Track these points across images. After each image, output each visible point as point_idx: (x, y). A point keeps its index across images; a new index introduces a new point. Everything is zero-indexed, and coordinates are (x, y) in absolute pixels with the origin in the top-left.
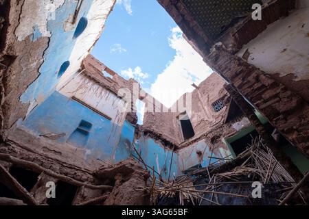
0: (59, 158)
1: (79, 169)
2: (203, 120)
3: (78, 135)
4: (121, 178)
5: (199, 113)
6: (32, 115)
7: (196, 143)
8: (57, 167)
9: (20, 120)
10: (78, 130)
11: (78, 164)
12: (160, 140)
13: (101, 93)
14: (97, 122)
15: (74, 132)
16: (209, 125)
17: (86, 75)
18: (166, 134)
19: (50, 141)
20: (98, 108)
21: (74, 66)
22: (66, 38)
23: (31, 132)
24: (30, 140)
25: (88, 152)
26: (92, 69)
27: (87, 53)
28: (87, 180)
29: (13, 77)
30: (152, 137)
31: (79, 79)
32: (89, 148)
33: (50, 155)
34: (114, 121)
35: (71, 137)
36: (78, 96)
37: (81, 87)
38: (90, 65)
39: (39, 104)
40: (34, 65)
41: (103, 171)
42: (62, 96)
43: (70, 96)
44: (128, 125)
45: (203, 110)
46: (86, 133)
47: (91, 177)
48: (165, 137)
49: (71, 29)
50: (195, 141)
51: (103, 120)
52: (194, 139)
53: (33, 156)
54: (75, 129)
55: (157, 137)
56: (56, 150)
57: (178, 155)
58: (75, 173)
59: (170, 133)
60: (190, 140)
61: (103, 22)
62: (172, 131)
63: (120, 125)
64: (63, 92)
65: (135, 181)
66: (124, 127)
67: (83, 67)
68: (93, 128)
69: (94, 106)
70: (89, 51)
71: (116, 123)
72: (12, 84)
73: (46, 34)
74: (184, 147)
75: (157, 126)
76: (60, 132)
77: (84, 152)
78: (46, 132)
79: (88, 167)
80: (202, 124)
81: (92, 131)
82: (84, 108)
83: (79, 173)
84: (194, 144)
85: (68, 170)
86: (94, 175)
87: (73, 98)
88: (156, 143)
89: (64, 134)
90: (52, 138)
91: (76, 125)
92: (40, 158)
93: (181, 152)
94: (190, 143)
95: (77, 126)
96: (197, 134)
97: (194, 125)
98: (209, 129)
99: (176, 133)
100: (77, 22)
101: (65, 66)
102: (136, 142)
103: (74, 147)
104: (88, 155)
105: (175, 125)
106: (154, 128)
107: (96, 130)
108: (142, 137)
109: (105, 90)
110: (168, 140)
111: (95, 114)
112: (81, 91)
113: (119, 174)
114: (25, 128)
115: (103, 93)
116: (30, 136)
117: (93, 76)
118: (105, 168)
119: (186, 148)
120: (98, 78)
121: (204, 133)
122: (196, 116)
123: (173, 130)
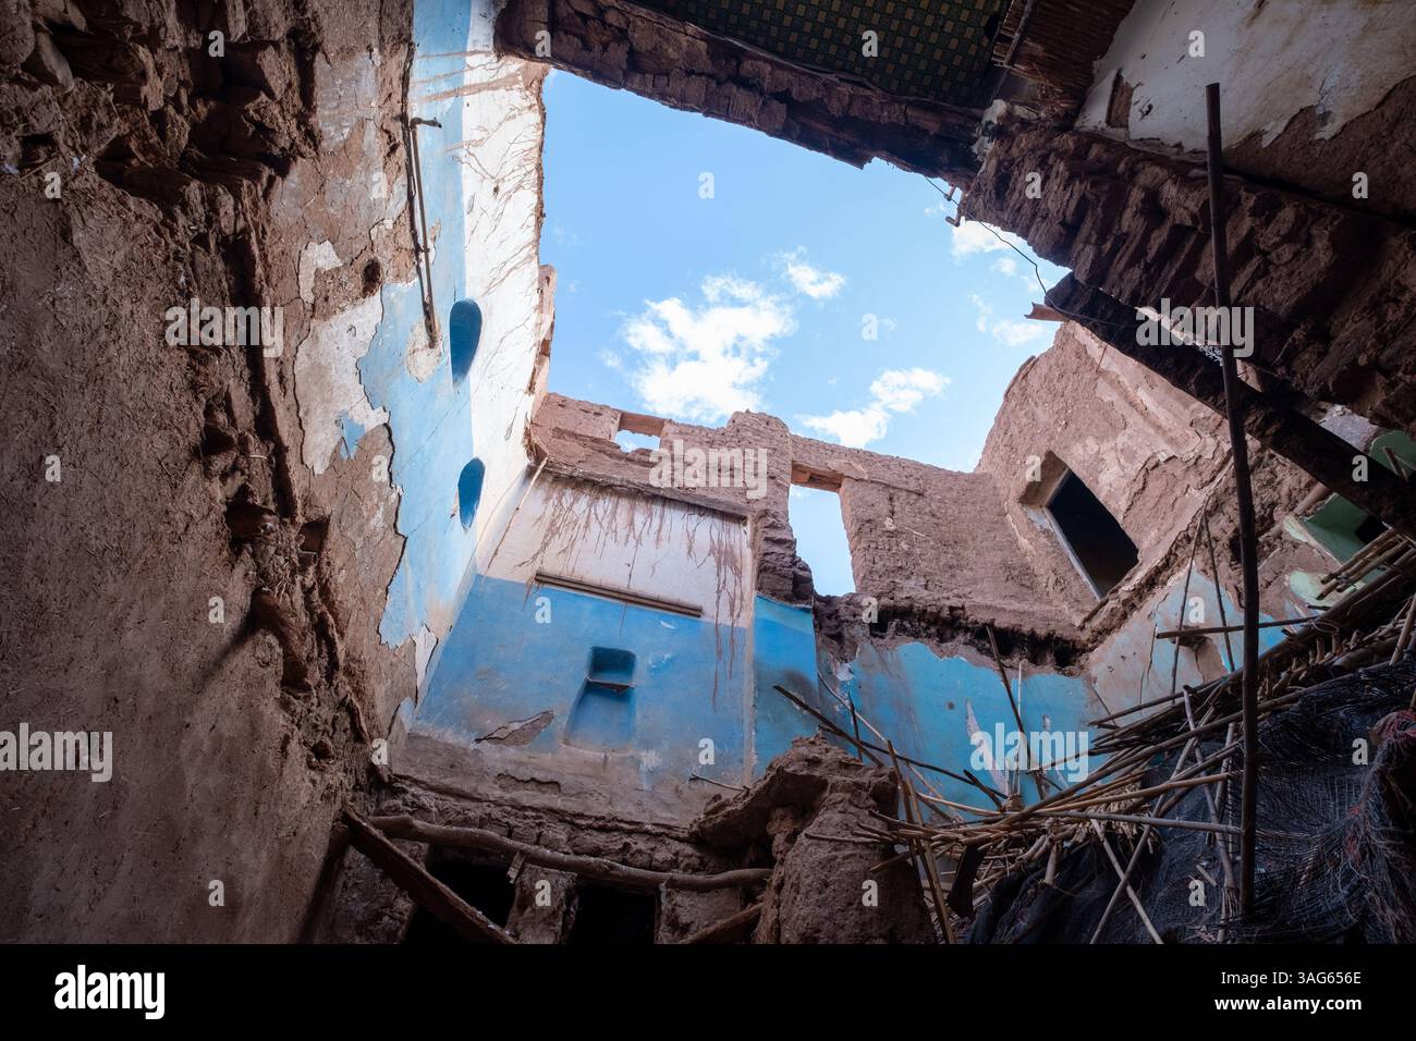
0: (558, 802)
1: (636, 829)
2: (1151, 468)
3: (598, 706)
4: (787, 826)
5: (1121, 440)
6: (436, 681)
7: (1159, 592)
8: (560, 833)
9: (406, 704)
10: (590, 688)
11: (625, 810)
12: (961, 638)
13: (631, 523)
14: (648, 641)
15: (581, 702)
16: (1193, 480)
17: (557, 479)
18: (988, 600)
19: (511, 752)
20: (643, 585)
21: (505, 466)
22: (433, 394)
23: (450, 737)
24: (455, 761)
25: (650, 759)
26: (574, 447)
27: (527, 405)
28: (674, 864)
29: (341, 578)
30: (916, 635)
31: (538, 503)
33: (527, 797)
34: (717, 613)
35: (574, 722)
36: (553, 566)
37: (553, 531)
38: (560, 433)
39: (444, 635)
40: (378, 521)
41: (719, 818)
42: (502, 587)
43: (525, 575)
44: (776, 612)
45: (1134, 418)
46: (621, 694)
47: (688, 850)
48: (983, 617)
49: (433, 362)
50: (1151, 582)
51: (668, 624)
52: (1139, 575)
53: (475, 812)
54: (576, 688)
55: (945, 626)
56: (539, 776)
57: (1091, 681)
58: (626, 846)
59: (1013, 587)
60: (1126, 588)
61: (532, 271)
62: (1020, 576)
63: (745, 621)
64: (502, 571)
65: (837, 818)
66: (763, 626)
67: (535, 452)
68: (643, 663)
69: (617, 580)
70: (531, 388)
71: (725, 619)
72: (345, 597)
73: (372, 419)
74: (1103, 633)
76: (532, 711)
77: (638, 762)
78: (490, 724)
79: (664, 816)
80: (1155, 487)
81: (639, 680)
82: (589, 604)
83: (641, 844)
84: (1152, 603)
85: (600, 839)
86: (698, 839)
87: (541, 578)
88: (942, 654)
89: (547, 717)
90: (516, 739)
91: (576, 671)
92: (496, 813)
93: (1099, 661)
94: (1130, 606)
95: (585, 675)
96: (1151, 553)
97: (1117, 506)
98: (1198, 498)
99: (1045, 579)
100: (445, 333)
101: (471, 481)
102: (843, 675)
103: (593, 754)
104: (652, 773)
105: (1024, 542)
106: (912, 590)
107: (656, 670)
108: (867, 649)
109: (641, 506)
110: (1002, 622)
111: (633, 610)
112: (557, 544)
113: (779, 812)
114: (428, 729)
115: (639, 518)
116: (450, 749)
117: (581, 470)
118: (723, 806)
119: (1118, 639)
120: (604, 469)
121: (1184, 523)
122: (1110, 457)
123: (1026, 570)
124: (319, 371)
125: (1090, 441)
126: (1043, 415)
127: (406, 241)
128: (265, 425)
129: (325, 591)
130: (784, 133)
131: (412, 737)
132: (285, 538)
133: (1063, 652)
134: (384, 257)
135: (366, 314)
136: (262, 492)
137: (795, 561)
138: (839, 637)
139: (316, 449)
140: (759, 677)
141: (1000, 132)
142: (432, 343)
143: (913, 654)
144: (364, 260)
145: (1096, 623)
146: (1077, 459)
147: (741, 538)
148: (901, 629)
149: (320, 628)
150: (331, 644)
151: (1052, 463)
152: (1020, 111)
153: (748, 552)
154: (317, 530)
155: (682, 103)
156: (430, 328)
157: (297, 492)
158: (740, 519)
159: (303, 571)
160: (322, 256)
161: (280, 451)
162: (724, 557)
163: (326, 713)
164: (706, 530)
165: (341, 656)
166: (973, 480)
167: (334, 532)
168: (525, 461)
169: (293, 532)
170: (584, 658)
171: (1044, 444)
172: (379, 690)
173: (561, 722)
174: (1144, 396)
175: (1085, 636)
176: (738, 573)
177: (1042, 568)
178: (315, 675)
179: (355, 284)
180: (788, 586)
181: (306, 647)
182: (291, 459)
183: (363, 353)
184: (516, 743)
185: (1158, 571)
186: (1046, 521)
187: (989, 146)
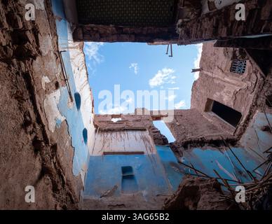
2: (236, 93)
3: (127, 182)
5: (225, 90)
6: (87, 184)
9: (82, 191)
10: (124, 178)
12: (206, 145)
14: (134, 162)
15: (123, 181)
16: (248, 92)
17: (102, 131)
18: (208, 134)
19: (110, 199)
20: (128, 149)
21: (91, 129)
22: (74, 112)
25: (145, 193)
26: (104, 124)
27: (92, 115)
29: (62, 159)
31: (99, 137)
32: (143, 189)
34: (147, 152)
35: (123, 187)
36: (106, 150)
37: (104, 142)
38: (100, 122)
39: (87, 172)
40: (67, 144)
41: (169, 205)
43: (101, 154)
44: (161, 148)
45: (226, 84)
46: (131, 177)
48: (210, 138)
49: (73, 105)
50: (248, 119)
51: (137, 157)
52: (244, 119)
54: (121, 178)
55: (201, 143)
56: (119, 203)
57: (243, 147)
59: (212, 131)
60: (242, 122)
61: (88, 86)
62: (213, 128)
63: (154, 153)
64: (95, 154)
66: (160, 152)
67: (96, 126)
68: (134, 168)
69: (122, 149)
70: (92, 112)
71: (150, 153)
72: (63, 164)
73: (62, 119)
74: (240, 135)
75: (192, 133)
76: (112, 186)
77: (142, 194)
78: (103, 192)
80: (239, 97)
81: (135, 172)
82: (117, 157)
84: (251, 124)
87: (105, 153)
88: (204, 150)
89: (116, 187)
91: (119, 174)
93: (243, 142)
94: (245, 127)
95: (122, 175)
96: (245, 112)
97: (231, 105)
98: (252, 96)
99: (219, 127)
100: (74, 99)
101: (85, 132)
103: (131, 195)
104: (146, 196)
105: (209, 120)
106: (189, 137)
108: (185, 152)
109: (122, 132)
110: (214, 139)
111: (128, 156)
112: (106, 145)
114: (88, 197)
115: (122, 135)
116: (95, 201)
117: (107, 128)
118: (169, 201)
119: (246, 135)
120: (111, 127)
121: (251, 103)
122: (224, 95)
123: (214, 126)
124: (49, 107)
125: (217, 93)
126: (203, 91)
127: (62, 78)
128: (39, 120)
129: (59, 163)
130: (135, 41)
131: (84, 200)
132: (47, 150)
133: (232, 142)
134: (59, 81)
135: (57, 93)
136: (40, 137)
137: (162, 135)
138: (177, 152)
139: (51, 126)
140: (164, 165)
141: (182, 26)
142: (72, 101)
143: (197, 151)
144: (55, 81)
145: (237, 133)
146: (215, 97)
147: (147, 134)
148: (191, 146)
149: (59, 173)
150: (62, 177)
151: (209, 100)
152: (185, 20)
153: (149, 137)
154: (54, 147)
155: (113, 41)
156: (71, 97)
157: (49, 137)
158: (145, 130)
159: (53, 158)
160: (46, 80)
161: (43, 127)
162: (144, 139)
163: (64, 197)
164: (138, 134)
165: (65, 180)
166: (192, 110)
167: (58, 147)
168: (94, 129)
169: (49, 148)
170: (120, 170)
171: (206, 97)
172: (75, 188)
173: (120, 188)
174: (227, 79)
175: (236, 137)
176: (149, 142)
177: (217, 124)
178: (60, 187)
179: (54, 87)
180: (162, 142)
181: (57, 178)
182: (46, 129)
183: (58, 102)
184: (111, 196)
185: (249, 116)
186: (213, 114)
187: (180, 29)
